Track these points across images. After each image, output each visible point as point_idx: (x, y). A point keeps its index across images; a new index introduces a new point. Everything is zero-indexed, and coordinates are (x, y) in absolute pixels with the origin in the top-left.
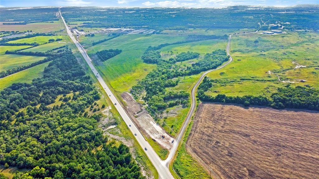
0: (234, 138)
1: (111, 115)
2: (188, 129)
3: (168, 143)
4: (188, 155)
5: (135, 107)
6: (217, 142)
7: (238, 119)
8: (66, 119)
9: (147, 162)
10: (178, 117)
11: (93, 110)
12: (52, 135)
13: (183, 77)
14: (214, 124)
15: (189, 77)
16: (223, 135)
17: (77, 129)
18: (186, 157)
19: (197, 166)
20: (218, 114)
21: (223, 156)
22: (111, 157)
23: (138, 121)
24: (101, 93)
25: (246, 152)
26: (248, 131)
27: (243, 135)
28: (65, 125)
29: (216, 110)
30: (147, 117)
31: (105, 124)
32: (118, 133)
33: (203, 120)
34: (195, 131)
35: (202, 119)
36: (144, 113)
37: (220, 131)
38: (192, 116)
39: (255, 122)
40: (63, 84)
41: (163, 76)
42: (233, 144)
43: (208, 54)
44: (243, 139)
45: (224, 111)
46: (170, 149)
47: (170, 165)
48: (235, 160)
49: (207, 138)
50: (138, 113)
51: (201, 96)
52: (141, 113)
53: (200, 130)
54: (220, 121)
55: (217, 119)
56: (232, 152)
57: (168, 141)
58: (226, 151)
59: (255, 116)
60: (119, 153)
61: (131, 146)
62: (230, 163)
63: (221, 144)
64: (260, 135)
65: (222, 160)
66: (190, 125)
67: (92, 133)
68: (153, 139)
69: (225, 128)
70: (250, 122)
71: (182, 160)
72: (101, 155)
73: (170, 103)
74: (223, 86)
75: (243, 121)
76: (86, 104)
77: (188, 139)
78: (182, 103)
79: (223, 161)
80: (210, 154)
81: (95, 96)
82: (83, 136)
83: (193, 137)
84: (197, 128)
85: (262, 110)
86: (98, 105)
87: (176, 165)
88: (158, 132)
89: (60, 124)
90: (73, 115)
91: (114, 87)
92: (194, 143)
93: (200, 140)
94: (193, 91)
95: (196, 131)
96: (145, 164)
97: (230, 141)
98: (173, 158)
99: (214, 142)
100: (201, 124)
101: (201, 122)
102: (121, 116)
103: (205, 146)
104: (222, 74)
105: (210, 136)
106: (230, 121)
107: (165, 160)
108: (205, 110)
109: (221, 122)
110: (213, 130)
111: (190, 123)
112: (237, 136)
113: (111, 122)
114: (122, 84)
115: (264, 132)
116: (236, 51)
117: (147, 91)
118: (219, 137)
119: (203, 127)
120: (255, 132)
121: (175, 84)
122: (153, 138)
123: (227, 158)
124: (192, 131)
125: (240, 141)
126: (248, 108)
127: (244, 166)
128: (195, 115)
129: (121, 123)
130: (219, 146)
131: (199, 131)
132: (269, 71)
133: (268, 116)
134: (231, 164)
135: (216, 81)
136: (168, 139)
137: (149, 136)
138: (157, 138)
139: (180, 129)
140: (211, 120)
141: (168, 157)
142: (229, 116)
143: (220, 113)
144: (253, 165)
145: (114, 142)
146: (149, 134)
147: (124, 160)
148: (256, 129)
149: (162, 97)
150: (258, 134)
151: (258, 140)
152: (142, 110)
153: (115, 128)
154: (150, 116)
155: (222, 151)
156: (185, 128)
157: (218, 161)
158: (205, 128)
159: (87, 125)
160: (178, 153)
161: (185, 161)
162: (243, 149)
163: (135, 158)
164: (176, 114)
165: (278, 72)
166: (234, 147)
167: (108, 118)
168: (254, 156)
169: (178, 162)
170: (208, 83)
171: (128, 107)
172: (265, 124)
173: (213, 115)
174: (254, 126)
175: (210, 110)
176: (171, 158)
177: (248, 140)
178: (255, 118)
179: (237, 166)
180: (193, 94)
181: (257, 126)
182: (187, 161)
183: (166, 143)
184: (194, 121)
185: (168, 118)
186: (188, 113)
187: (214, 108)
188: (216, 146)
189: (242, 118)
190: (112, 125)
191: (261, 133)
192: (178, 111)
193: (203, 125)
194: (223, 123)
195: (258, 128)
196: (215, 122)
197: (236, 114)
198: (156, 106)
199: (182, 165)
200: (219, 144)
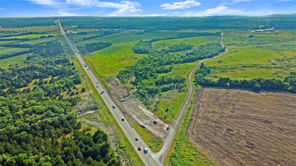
0: (250, 124)
1: (91, 99)
2: (187, 114)
3: (161, 130)
4: (190, 145)
5: (121, 92)
6: (229, 130)
7: (250, 103)
8: (34, 101)
9: (132, 154)
10: (173, 101)
11: (70, 94)
12: (10, 119)
13: (177, 65)
14: (220, 109)
15: (183, 64)
16: (235, 122)
17: (44, 112)
18: (187, 149)
19: (205, 161)
20: (223, 98)
21: (241, 148)
22: (81, 147)
23: (124, 105)
24: (84, 78)
25: (273, 143)
26: (268, 117)
27: (261, 121)
28: (30, 109)
29: (220, 95)
30: (134, 102)
31: (82, 109)
32: (97, 118)
33: (205, 105)
34: (196, 117)
35: (204, 103)
36: (132, 97)
37: (229, 117)
38: (191, 101)
39: (273, 107)
40: (41, 69)
41: (155, 63)
42: (251, 132)
43: (202, 46)
44: (263, 126)
45: (231, 95)
46: (165, 137)
47: (164, 159)
48: (259, 153)
49: (213, 124)
50: (124, 97)
51: (200, 81)
52: (128, 97)
53: (203, 115)
54: (227, 106)
55: (224, 104)
56: (252, 142)
57: (162, 128)
58: (244, 141)
59: (272, 100)
60: (92, 142)
61: (111, 133)
62: (253, 157)
63: (234, 132)
64: (285, 121)
65: (240, 153)
66: (189, 109)
67: (62, 117)
68: (141, 126)
69: (236, 113)
70: (266, 106)
71: (182, 152)
72: (67, 144)
73: (163, 87)
74: (223, 72)
75: (258, 105)
76: (63, 88)
77: (189, 125)
78: (177, 88)
79: (242, 155)
80: (221, 144)
81: (75, 79)
82: (49, 120)
83: (195, 123)
84: (199, 113)
85: (278, 94)
86: (77, 89)
87: (174, 160)
88: (148, 117)
89: (24, 107)
90: (44, 97)
91: (99, 73)
92: (197, 131)
93: (205, 127)
94: (190, 76)
95: (198, 117)
96: (129, 157)
97: (246, 129)
98: (169, 150)
99: (224, 129)
100: (204, 109)
101: (203, 106)
102: (102, 100)
103: (213, 134)
104: (219, 62)
105: (218, 122)
106: (241, 105)
107: (158, 153)
108: (207, 94)
109: (229, 106)
110: (221, 116)
111: (190, 107)
112: (254, 122)
113: (89, 106)
114: (109, 70)
115: (290, 118)
116: (231, 45)
117: (136, 76)
118: (229, 123)
119: (207, 112)
120: (277, 118)
121: (169, 70)
122: (142, 124)
123: (247, 151)
124: (192, 116)
125: (261, 129)
126: (260, 93)
127: (276, 162)
128: (194, 99)
129: (101, 107)
130: (232, 134)
131: (201, 116)
132: (272, 60)
133: (288, 100)
134: (256, 159)
135: (215, 68)
136: (162, 125)
137: (136, 121)
138: (146, 124)
139: (177, 114)
140: (216, 105)
141: (161, 148)
142: (238, 101)
143: (225, 97)
144: (289, 161)
145: (90, 128)
146: (137, 119)
147: (99, 151)
148: (277, 115)
149: (154, 81)
150: (283, 121)
151: (285, 127)
152: (129, 94)
153: (94, 113)
154: (139, 101)
155: (238, 142)
156: (183, 113)
157: (236, 154)
158: (209, 113)
159: (56, 108)
160: (176, 143)
161: (187, 153)
162: (267, 139)
163: (115, 149)
164: (170, 98)
165: (283, 61)
166: (254, 136)
167: (86, 102)
168: (286, 148)
169: (177, 155)
170: (206, 69)
171: (112, 91)
172: (288, 109)
173: (217, 99)
174: (273, 111)
175: (212, 94)
176: (166, 150)
177: (271, 127)
178: (272, 102)
179: (266, 162)
180: (190, 79)
181: (278, 112)
182: (189, 154)
183: (159, 130)
184: (194, 106)
185: (161, 102)
186: (186, 97)
187: (217, 92)
188: (228, 134)
189: (255, 103)
190: (91, 110)
191: (286, 119)
192: (172, 96)
193: (207, 110)
194: (231, 108)
195: (279, 113)
196: (222, 106)
197: (246, 98)
198: (146, 89)
199: (183, 159)
200: (232, 132)
